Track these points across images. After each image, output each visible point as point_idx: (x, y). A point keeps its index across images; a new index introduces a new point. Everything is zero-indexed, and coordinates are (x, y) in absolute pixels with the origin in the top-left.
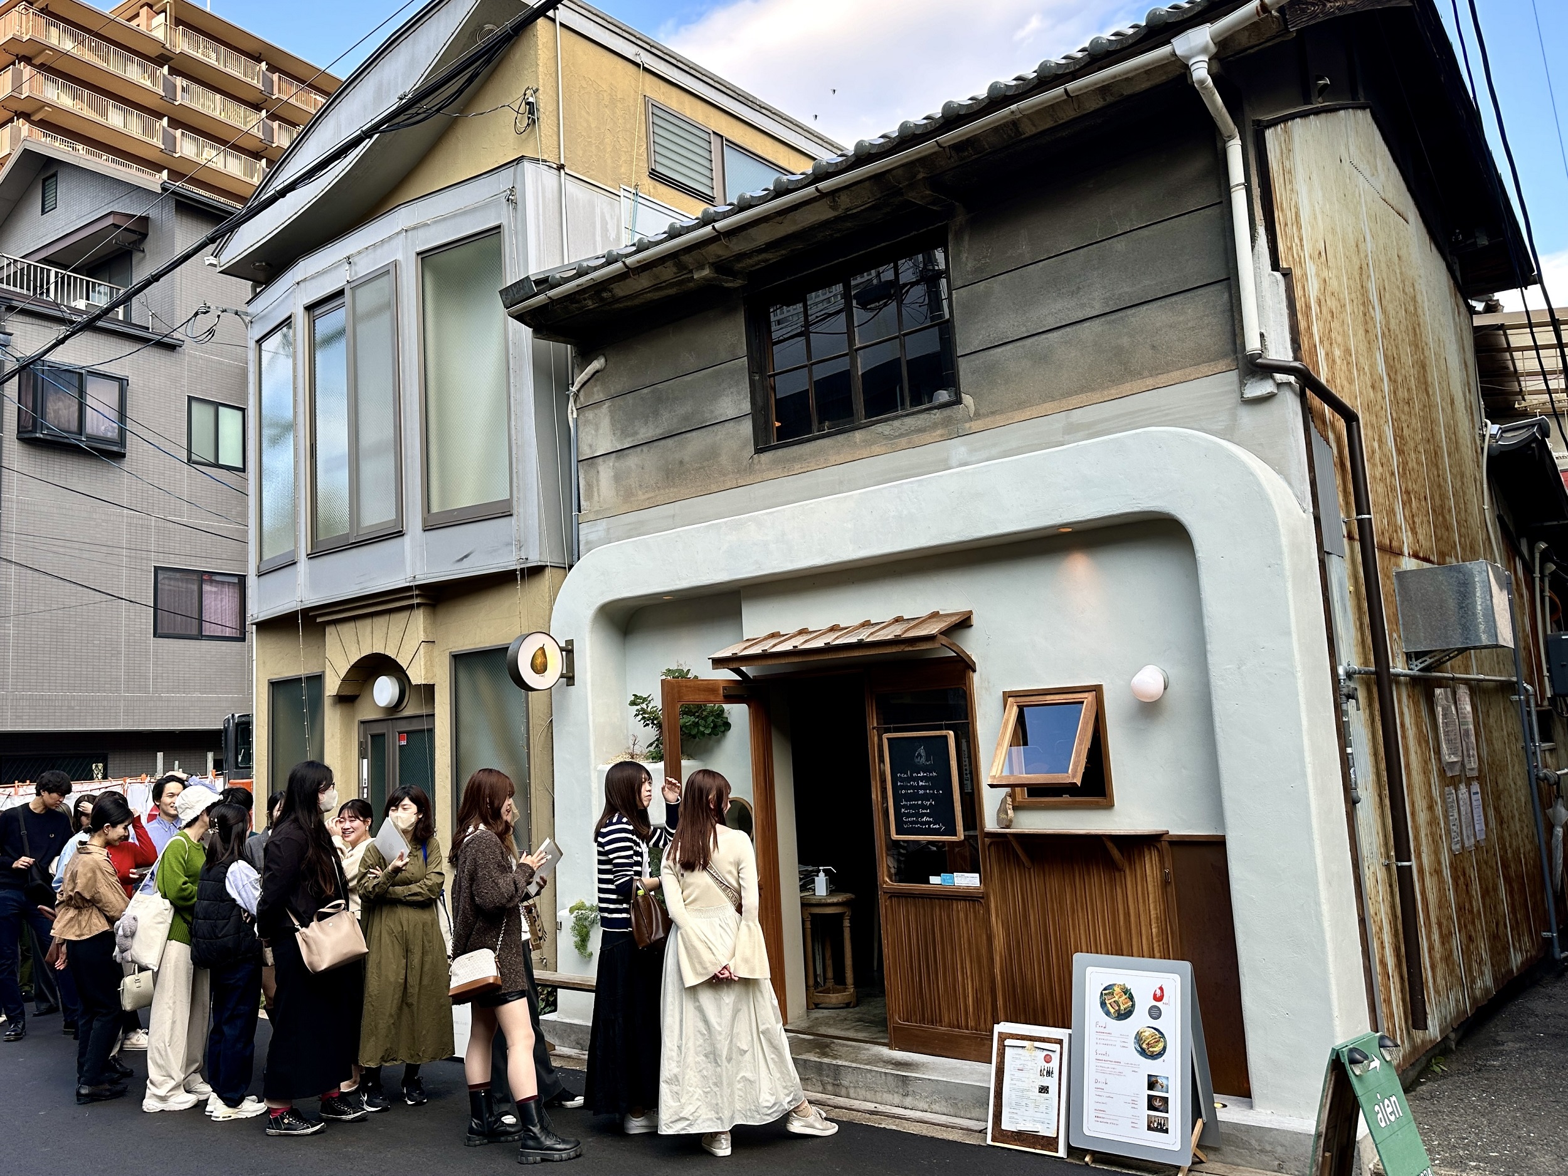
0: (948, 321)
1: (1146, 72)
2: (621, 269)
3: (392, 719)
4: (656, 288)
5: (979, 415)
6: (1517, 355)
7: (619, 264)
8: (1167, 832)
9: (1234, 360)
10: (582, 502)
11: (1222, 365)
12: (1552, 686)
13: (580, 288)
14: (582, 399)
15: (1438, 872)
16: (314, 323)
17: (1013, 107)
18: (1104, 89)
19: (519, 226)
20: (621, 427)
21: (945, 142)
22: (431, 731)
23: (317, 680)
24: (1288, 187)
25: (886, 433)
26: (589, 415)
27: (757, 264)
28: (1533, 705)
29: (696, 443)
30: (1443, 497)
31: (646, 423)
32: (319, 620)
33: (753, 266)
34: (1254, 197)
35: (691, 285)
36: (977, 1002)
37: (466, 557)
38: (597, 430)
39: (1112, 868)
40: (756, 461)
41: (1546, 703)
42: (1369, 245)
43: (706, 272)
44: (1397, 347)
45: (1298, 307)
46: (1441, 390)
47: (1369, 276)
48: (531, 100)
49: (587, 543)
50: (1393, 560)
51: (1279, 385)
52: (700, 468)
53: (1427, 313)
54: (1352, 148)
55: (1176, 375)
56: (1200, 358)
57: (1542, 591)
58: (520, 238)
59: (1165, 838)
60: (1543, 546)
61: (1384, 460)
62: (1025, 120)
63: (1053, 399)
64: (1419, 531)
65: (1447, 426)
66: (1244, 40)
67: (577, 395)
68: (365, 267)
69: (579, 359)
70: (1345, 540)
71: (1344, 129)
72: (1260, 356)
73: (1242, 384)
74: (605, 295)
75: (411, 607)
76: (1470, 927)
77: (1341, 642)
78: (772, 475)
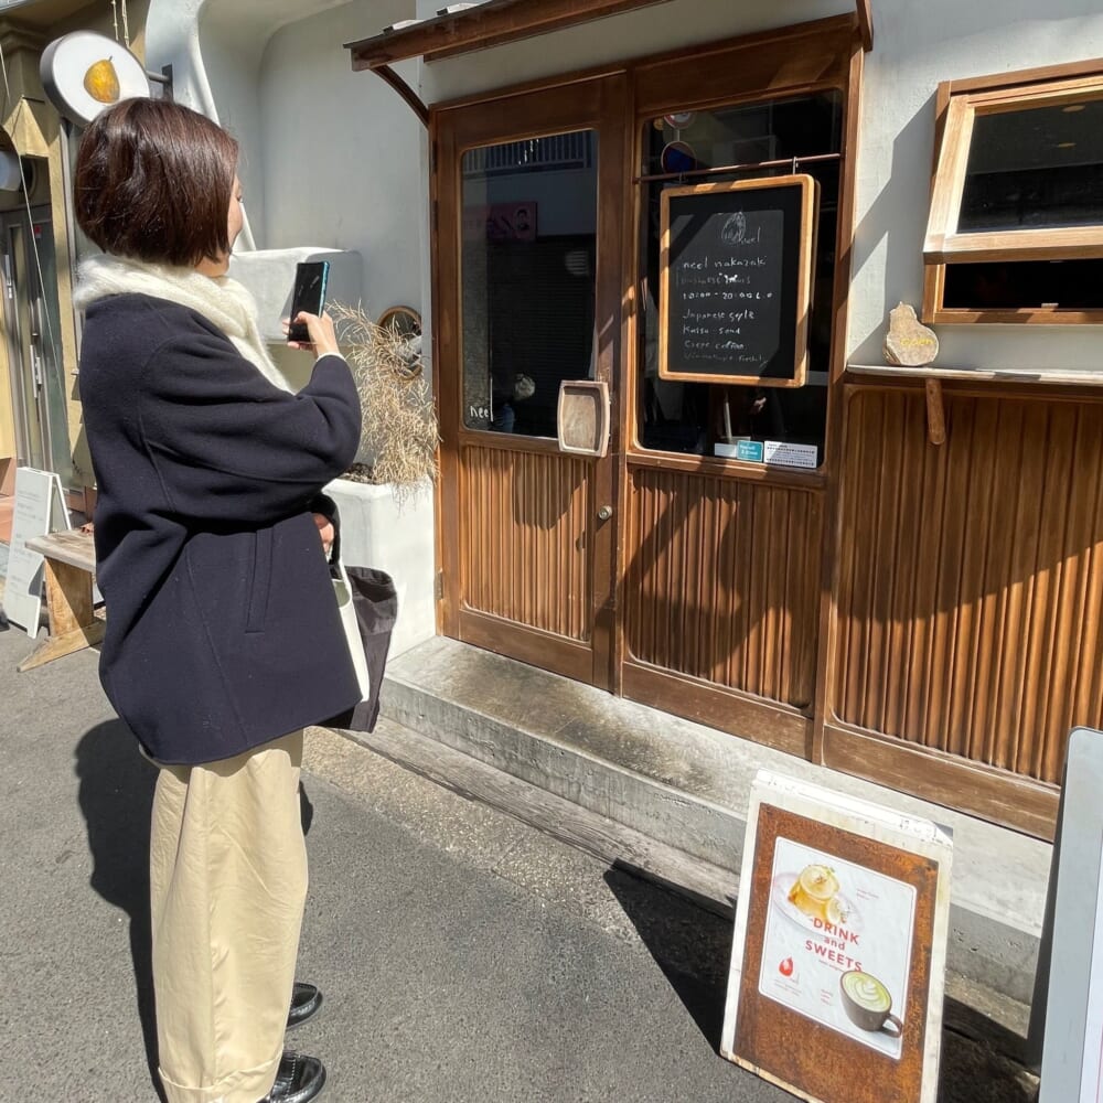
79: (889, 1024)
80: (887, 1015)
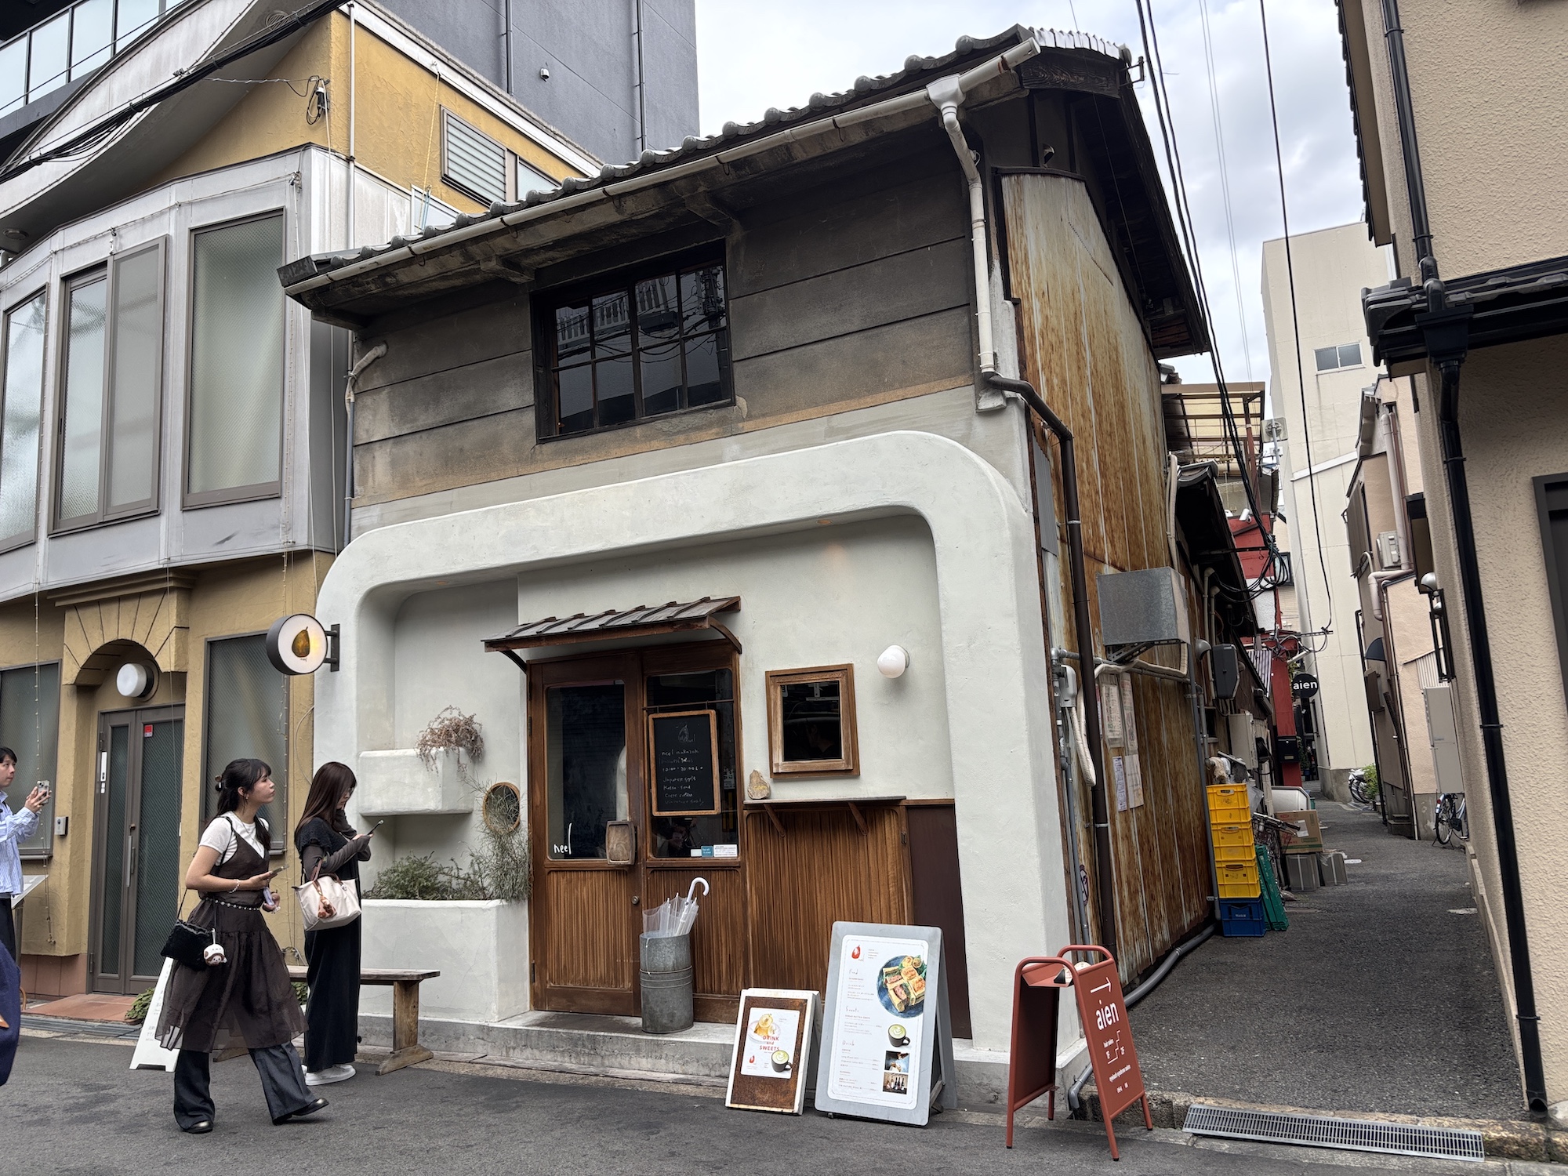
0: (724, 329)
1: (903, 112)
2: (406, 254)
3: (137, 710)
4: (442, 277)
5: (751, 416)
6: (1191, 422)
7: (405, 249)
8: (905, 798)
9: (971, 376)
10: (356, 488)
11: (961, 380)
12: (1216, 690)
13: (364, 271)
14: (360, 384)
15: (1128, 837)
16: (71, 295)
17: (787, 131)
18: (867, 124)
19: (303, 211)
20: (400, 414)
21: (724, 158)
22: (180, 722)
23: (54, 667)
24: (1020, 231)
25: (665, 429)
26: (368, 400)
27: (543, 262)
28: (1202, 702)
29: (478, 432)
30: (1136, 518)
31: (426, 410)
32: (58, 604)
33: (540, 264)
34: (992, 233)
35: (478, 277)
36: (731, 967)
37: (228, 539)
38: (374, 416)
39: (856, 831)
40: (537, 452)
41: (1211, 703)
42: (1083, 296)
43: (493, 264)
44: (1103, 388)
45: (1025, 335)
46: (1136, 429)
47: (1082, 322)
48: (321, 90)
49: (359, 528)
50: (1096, 565)
51: (1008, 400)
52: (481, 456)
53: (1126, 363)
54: (1070, 212)
55: (921, 388)
56: (942, 375)
57: (1209, 609)
58: (303, 222)
59: (903, 803)
60: (1211, 571)
61: (1090, 479)
62: (797, 145)
63: (817, 405)
64: (1117, 545)
65: (1140, 461)
66: (986, 94)
67: (355, 380)
68: (132, 240)
69: (360, 345)
70: (1059, 542)
71: (1064, 193)
72: (993, 374)
73: (978, 398)
74: (388, 280)
75: (163, 591)
76: (1152, 887)
77: (1053, 628)
78: (553, 464)
79: (788, 1067)
80: (787, 1063)
